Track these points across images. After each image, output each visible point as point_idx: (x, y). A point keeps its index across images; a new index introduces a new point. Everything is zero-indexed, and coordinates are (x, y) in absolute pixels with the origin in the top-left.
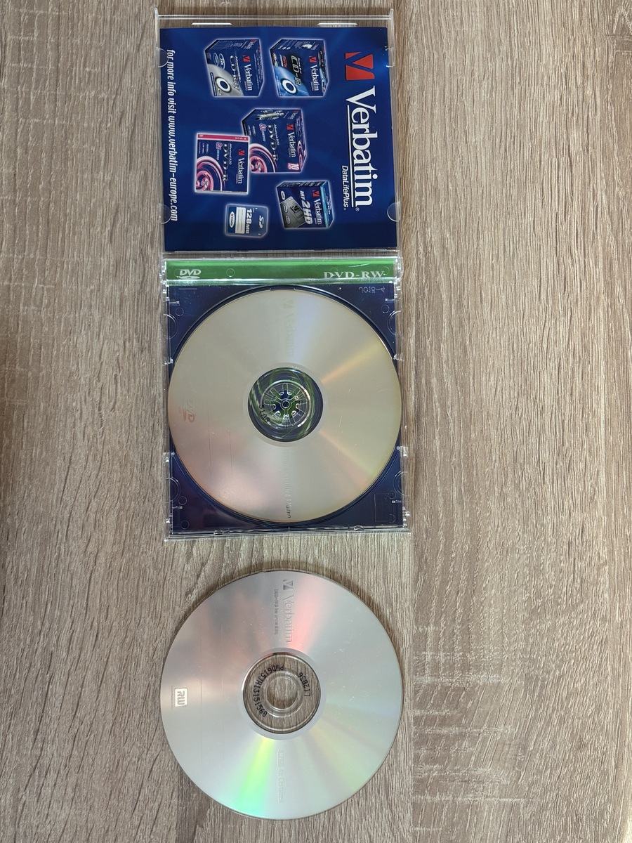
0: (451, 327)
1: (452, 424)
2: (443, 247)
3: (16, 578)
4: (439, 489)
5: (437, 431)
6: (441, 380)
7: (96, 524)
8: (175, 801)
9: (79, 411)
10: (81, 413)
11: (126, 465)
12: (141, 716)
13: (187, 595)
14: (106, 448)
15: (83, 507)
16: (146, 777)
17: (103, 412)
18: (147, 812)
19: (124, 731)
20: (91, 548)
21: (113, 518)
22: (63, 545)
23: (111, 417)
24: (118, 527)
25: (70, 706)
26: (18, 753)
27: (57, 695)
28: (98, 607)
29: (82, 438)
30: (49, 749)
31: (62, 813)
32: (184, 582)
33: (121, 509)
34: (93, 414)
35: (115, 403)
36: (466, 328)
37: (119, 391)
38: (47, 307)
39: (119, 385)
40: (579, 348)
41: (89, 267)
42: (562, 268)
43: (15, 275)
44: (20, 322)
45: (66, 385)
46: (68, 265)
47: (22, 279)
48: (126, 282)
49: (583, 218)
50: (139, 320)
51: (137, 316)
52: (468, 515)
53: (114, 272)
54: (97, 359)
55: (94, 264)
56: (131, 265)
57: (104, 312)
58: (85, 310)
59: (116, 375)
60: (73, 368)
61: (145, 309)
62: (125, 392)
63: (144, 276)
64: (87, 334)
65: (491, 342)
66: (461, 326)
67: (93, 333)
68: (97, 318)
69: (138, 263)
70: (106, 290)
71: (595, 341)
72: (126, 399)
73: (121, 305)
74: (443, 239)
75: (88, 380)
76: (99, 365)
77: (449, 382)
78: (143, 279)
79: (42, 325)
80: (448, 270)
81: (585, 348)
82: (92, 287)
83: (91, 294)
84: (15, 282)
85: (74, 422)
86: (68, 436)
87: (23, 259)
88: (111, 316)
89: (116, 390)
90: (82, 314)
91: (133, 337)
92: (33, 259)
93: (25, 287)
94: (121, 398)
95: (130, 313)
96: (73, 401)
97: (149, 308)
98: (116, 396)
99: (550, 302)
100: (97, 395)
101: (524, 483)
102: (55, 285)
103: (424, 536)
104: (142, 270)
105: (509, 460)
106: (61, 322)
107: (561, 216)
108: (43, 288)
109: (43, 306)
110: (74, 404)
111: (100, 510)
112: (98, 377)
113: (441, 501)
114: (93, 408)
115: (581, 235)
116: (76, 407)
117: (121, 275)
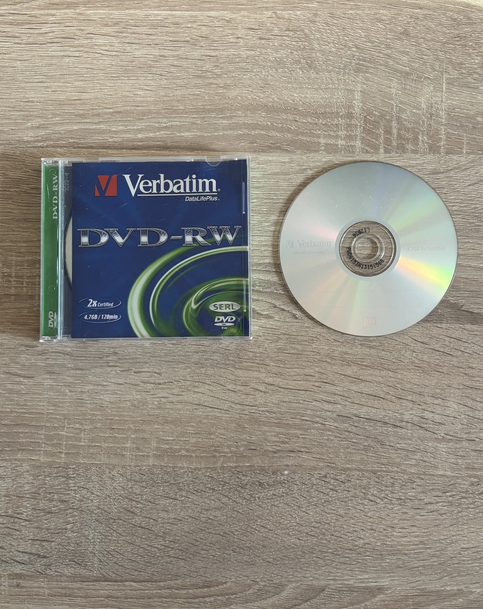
0: (100, 123)
1: (173, 123)
2: (38, 127)
3: (284, 442)
4: (221, 134)
5: (178, 134)
6: (140, 131)
7: (245, 385)
8: (444, 325)
9: (162, 399)
10: (162, 397)
11: (202, 364)
12: (383, 350)
13: (296, 318)
14: (189, 378)
15: (232, 394)
16: (427, 346)
17: (161, 382)
18: (452, 345)
19: (394, 362)
20: (262, 388)
21: (240, 373)
22: (260, 409)
23: (166, 375)
24: (247, 369)
25: (376, 402)
26: (410, 440)
27: (368, 411)
28: (305, 382)
29: (181, 396)
30: (407, 417)
31: (453, 407)
32: (288, 320)
33: (234, 367)
34: (163, 389)
35: (155, 373)
36: (100, 111)
37: (146, 370)
38: (82, 424)
39: (141, 370)
40: (116, 29)
41: (52, 394)
42: (56, 40)
43: (57, 449)
44: (94, 444)
45: (141, 410)
46: (49, 409)
47: (60, 444)
48: (64, 366)
49: (18, 24)
50: (93, 356)
51: (89, 357)
52: (240, 112)
53: (55, 374)
54: (122, 386)
55: (50, 390)
56: (50, 362)
57: (86, 382)
58: (84, 396)
59: (135, 372)
60: (129, 404)
61: (84, 351)
62: (148, 365)
63: (59, 352)
64: (103, 394)
65: (111, 93)
66: (98, 115)
67: (102, 390)
68: (91, 387)
69: (48, 357)
70: (69, 381)
71: (111, 16)
72: (153, 365)
73: (81, 369)
74: (32, 128)
75: (138, 393)
76: (126, 385)
77: (141, 125)
78: (61, 353)
79: (96, 428)
80: (55, 124)
81: (116, 24)
82: (67, 391)
83: (73, 392)
84: (63, 449)
85: (169, 403)
86: (179, 406)
87: (45, 443)
88: (90, 376)
89: (145, 372)
90: (87, 399)
91: (106, 360)
92: (45, 436)
93: (66, 441)
94: (152, 369)
95: (87, 363)
96: (153, 404)
97: (83, 348)
98: (150, 372)
99: (82, 49)
100: (150, 386)
101: (217, 71)
102: (65, 419)
103: (255, 145)
104: (54, 354)
105: (199, 81)
106: (94, 414)
107: (17, 40)
108: (67, 428)
109: (81, 427)
110: (156, 403)
111: (235, 382)
112: (135, 385)
113: (230, 132)
114: (159, 389)
115: (31, 26)
116: (158, 401)
117: (58, 369)
